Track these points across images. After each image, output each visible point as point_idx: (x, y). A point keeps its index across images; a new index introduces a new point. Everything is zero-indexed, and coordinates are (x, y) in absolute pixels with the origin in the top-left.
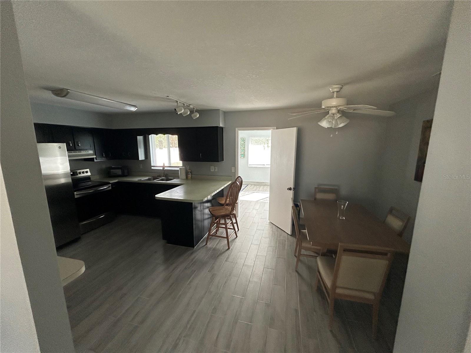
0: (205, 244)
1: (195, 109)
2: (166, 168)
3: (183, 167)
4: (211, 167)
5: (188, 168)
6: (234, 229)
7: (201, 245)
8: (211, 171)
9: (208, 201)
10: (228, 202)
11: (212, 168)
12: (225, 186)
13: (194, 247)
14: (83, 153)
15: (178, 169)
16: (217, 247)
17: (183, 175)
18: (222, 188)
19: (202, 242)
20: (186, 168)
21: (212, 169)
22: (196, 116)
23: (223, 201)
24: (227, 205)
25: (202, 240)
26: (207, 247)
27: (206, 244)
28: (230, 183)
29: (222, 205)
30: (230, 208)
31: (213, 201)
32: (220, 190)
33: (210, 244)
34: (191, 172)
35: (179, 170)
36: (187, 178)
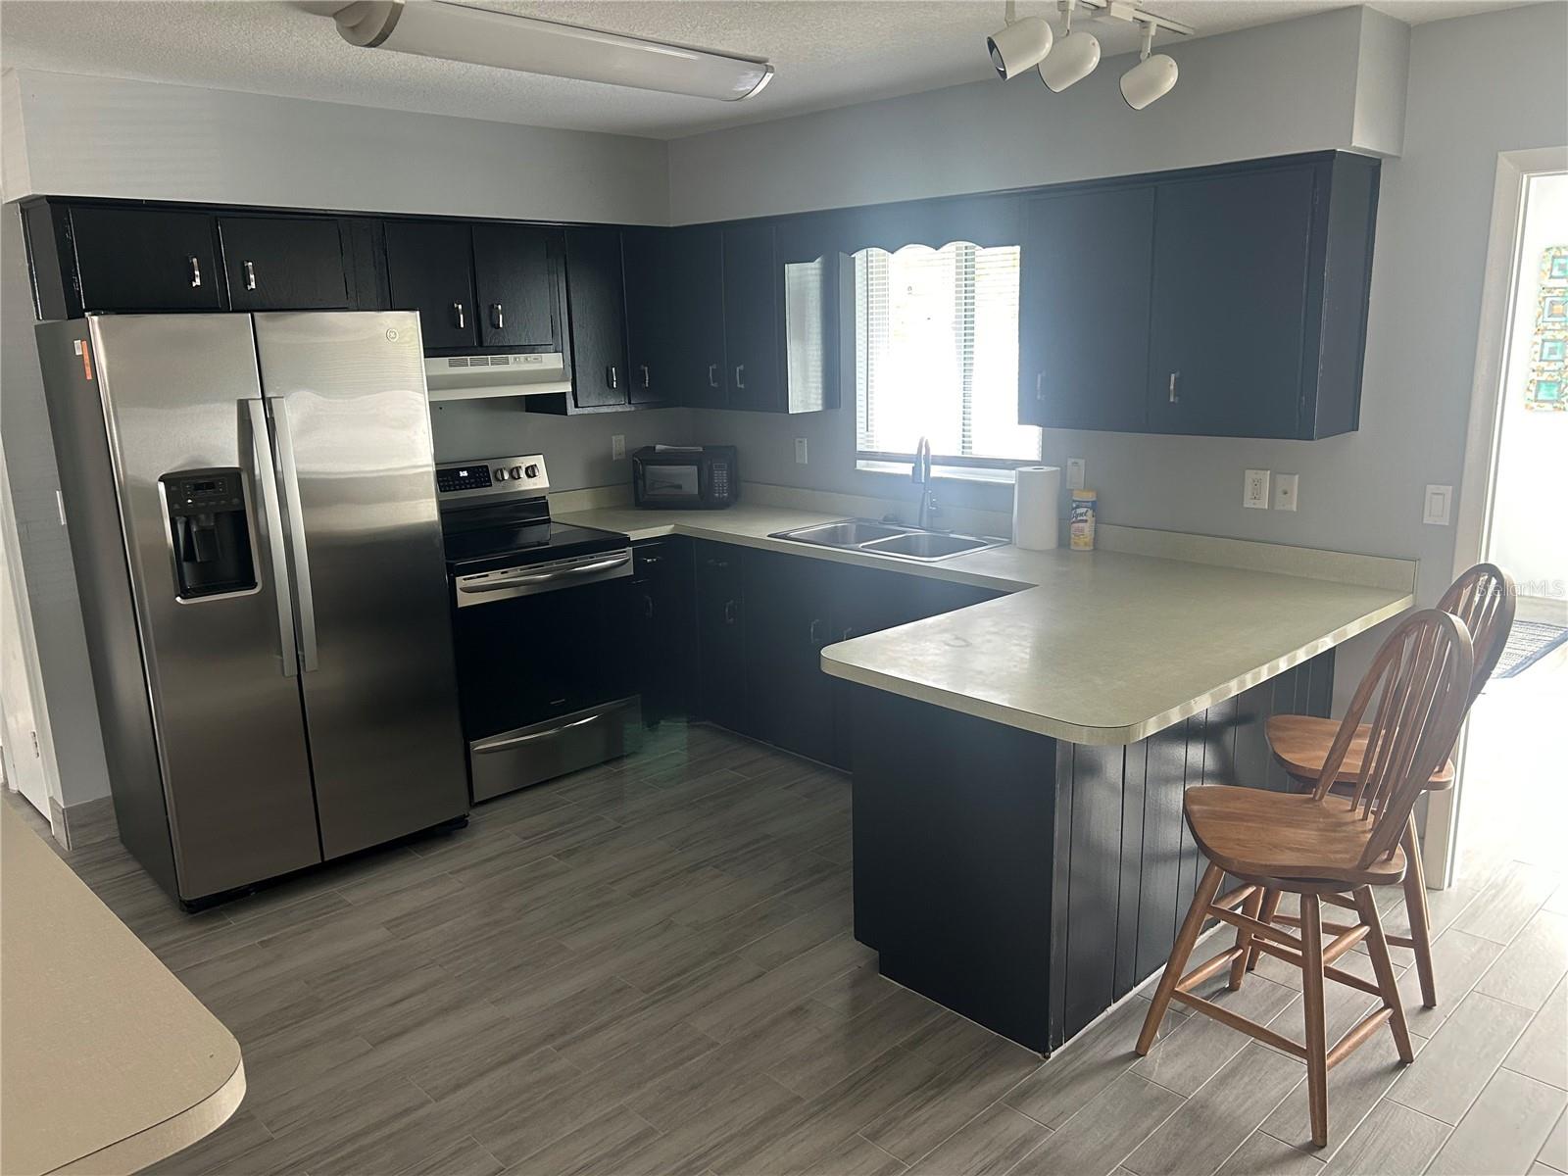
0: (1131, 1046)
1: (1153, 31)
2: (936, 471)
3: (1046, 469)
4: (1250, 475)
5: (1077, 472)
6: (1386, 989)
7: (1099, 1052)
8: (1248, 503)
9: (1188, 732)
10: (1352, 764)
11: (1257, 483)
12: (1354, 629)
13: (1045, 1052)
14: (517, 364)
15: (1007, 477)
16: (1226, 1101)
17: (1037, 524)
18: (1326, 643)
19: (1114, 1023)
20: (1063, 474)
21: (1258, 491)
22: (1153, 84)
23: (1313, 754)
24: (1346, 786)
25: (1114, 1007)
26: (1140, 1081)
27: (1139, 1053)
28: (1394, 609)
29: (1303, 782)
30: (1360, 818)
31: (1230, 737)
32: (1302, 656)
33: (1168, 1058)
34: (1094, 506)
35: (1014, 485)
36: (1064, 541)
